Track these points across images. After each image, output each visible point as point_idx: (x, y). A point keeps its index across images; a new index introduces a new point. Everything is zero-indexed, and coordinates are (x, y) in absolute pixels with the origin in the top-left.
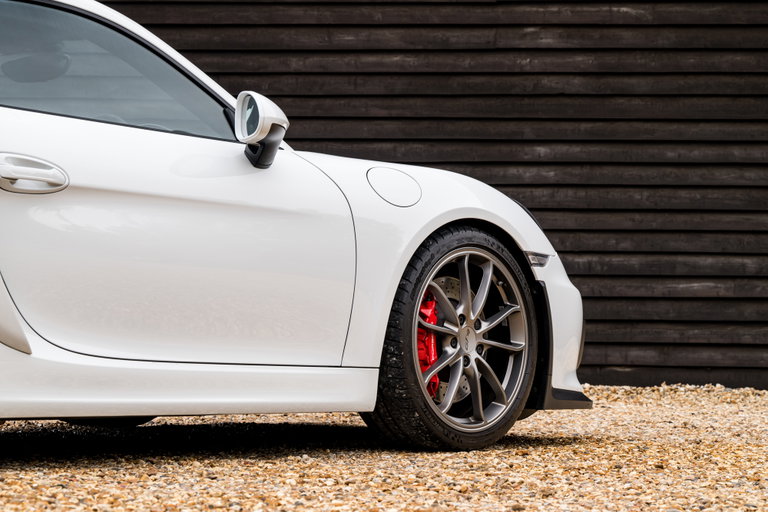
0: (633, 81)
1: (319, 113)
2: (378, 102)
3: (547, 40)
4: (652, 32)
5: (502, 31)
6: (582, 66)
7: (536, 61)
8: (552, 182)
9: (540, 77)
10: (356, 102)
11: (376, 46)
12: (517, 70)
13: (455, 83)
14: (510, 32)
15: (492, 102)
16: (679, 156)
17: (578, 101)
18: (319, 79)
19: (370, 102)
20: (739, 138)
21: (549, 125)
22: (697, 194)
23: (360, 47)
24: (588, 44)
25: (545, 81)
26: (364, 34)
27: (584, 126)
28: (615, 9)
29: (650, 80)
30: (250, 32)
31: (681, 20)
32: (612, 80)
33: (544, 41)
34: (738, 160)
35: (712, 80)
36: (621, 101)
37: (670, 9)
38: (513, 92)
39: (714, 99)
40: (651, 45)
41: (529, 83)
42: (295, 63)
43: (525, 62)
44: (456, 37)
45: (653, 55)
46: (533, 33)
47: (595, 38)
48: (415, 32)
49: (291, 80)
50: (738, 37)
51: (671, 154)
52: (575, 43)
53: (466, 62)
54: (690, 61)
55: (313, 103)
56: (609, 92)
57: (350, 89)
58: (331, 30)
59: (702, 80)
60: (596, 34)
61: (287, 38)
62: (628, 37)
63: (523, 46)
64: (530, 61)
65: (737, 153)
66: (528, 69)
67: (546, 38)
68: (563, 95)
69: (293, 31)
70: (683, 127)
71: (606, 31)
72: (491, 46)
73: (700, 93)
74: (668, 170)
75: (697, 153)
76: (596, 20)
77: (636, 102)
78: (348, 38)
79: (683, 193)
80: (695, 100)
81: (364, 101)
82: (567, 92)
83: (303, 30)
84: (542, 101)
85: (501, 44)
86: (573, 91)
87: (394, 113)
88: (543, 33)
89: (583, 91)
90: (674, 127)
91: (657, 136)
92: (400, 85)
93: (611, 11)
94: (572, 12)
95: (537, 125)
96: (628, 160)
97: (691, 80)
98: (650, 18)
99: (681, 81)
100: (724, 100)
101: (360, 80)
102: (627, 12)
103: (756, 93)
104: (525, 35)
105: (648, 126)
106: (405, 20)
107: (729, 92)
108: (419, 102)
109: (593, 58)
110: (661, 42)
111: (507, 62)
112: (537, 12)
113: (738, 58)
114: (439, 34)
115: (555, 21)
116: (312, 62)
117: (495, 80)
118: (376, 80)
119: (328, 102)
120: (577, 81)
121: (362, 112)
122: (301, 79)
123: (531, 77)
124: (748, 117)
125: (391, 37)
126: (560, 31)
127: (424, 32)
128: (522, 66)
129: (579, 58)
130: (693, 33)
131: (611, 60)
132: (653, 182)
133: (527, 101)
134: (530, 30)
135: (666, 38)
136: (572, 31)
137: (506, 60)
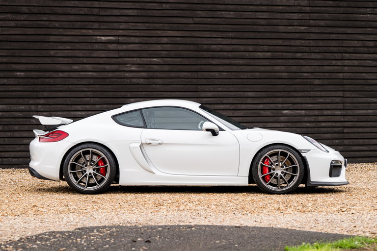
0: (157, 80)
1: (68, 89)
2: (86, 86)
3: (133, 68)
4: (162, 66)
5: (120, 65)
6: (144, 76)
10: (79, 86)
11: (84, 70)
12: (125, 77)
13: (108, 81)
14: (123, 66)
15: (118, 86)
17: (143, 86)
18: (68, 80)
19: (83, 86)
21: (135, 93)
23: (80, 70)
24: (145, 69)
25: (133, 80)
26: (81, 66)
28: (152, 59)
29: (162, 80)
30: (47, 65)
31: (170, 63)
32: (151, 80)
35: (178, 80)
36: (154, 86)
37: (167, 60)
38: (124, 83)
39: (179, 85)
40: (162, 70)
41: (128, 81)
42: (61, 75)
43: (127, 74)
44: (108, 67)
45: (162, 73)
47: (147, 68)
48: (95, 66)
49: (59, 80)
50: (185, 68)
52: (141, 69)
53: (111, 74)
54: (173, 74)
55: (66, 86)
56: (151, 83)
57: (77, 83)
58: (71, 65)
59: (176, 80)
60: (147, 66)
61: (58, 67)
62: (156, 68)
63: (127, 70)
64: (129, 74)
66: (128, 77)
68: (138, 84)
69: (60, 65)
70: (171, 93)
71: (149, 66)
72: (118, 70)
73: (176, 83)
76: (147, 63)
77: (158, 86)
78: (76, 67)
80: (174, 86)
81: (81, 86)
83: (62, 65)
84: (132, 86)
85: (121, 69)
86: (141, 83)
87: (90, 89)
88: (132, 66)
89: (144, 83)
90: (169, 93)
92: (92, 81)
94: (140, 60)
95: (131, 93)
97: (173, 80)
98: (162, 62)
99: (170, 80)
100: (182, 85)
101: (80, 80)
102: (155, 60)
103: (191, 83)
104: (127, 67)
105: (162, 93)
106: (93, 62)
107: (183, 83)
108: (97, 86)
109: (146, 73)
110: (165, 69)
112: (130, 60)
113: (185, 74)
114: (103, 66)
115: (136, 63)
116: (66, 74)
117: (119, 80)
118: (85, 79)
119: (70, 86)
120: (142, 80)
121: (81, 89)
122: (62, 79)
123: (129, 79)
124: (189, 90)
125: (89, 67)
126: (137, 65)
127: (98, 66)
128: (127, 76)
129: (142, 73)
130: (173, 66)
131: (151, 74)
133: (128, 86)
134: (129, 65)
135: (166, 68)
136: (140, 66)
137: (122, 74)
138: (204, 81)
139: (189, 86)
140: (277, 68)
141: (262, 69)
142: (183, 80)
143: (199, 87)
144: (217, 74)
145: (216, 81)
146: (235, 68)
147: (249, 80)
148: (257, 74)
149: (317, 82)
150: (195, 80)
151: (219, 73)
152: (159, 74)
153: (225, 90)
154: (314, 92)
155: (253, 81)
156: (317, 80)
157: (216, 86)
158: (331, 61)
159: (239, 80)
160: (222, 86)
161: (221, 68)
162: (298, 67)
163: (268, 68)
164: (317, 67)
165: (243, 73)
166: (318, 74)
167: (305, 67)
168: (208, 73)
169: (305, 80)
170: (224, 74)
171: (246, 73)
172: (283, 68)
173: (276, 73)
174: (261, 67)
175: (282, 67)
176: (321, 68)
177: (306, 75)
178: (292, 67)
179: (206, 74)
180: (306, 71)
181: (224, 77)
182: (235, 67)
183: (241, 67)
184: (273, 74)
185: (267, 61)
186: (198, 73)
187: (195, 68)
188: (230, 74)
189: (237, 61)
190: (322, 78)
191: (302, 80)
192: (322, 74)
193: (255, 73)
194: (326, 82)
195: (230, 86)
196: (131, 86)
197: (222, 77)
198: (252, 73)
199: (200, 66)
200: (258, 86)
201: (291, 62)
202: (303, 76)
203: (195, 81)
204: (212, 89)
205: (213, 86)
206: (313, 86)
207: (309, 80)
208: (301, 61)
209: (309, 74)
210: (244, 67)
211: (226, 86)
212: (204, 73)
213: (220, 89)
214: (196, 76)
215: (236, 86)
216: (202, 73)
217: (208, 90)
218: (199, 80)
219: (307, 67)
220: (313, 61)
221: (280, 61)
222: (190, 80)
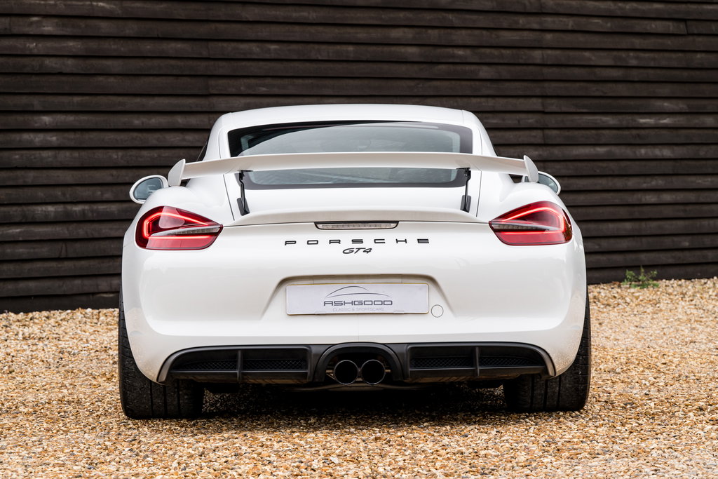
0: (109, 62)
3: (48, 28)
4: (121, 23)
5: (14, 19)
6: (74, 50)
7: (40, 45)
8: (55, 145)
9: (44, 59)
12: (28, 53)
14: (21, 21)
15: (9, 79)
16: (143, 123)
17: (71, 79)
20: (182, 109)
21: (50, 99)
22: (155, 154)
24: (77, 32)
25: (47, 61)
27: (76, 99)
28: (95, 4)
29: (121, 62)
32: (95, 62)
33: (46, 28)
34: (182, 127)
35: (163, 63)
36: (101, 78)
37: (133, 5)
38: (25, 71)
39: (164, 78)
40: (122, 34)
41: (35, 62)
43: (32, 45)
45: (122, 42)
46: (37, 22)
47: (82, 27)
50: (178, 29)
51: (137, 121)
52: (68, 31)
54: (147, 47)
56: (93, 72)
59: (156, 62)
60: (82, 23)
62: (105, 27)
63: (32, 33)
64: (36, 45)
65: (180, 120)
66: (35, 52)
67: (48, 26)
68: (61, 74)
70: (144, 100)
71: (90, 22)
72: (8, 33)
73: (155, 73)
74: (135, 135)
75: (154, 121)
77: (112, 79)
79: (145, 153)
80: (151, 79)
82: (64, 72)
85: (15, 30)
86: (68, 70)
88: (45, 22)
89: (75, 71)
90: (138, 100)
91: (127, 108)
93: (92, 5)
94: (65, 5)
95: (42, 98)
96: (108, 128)
97: (149, 63)
98: (120, 12)
99: (142, 63)
100: (171, 78)
102: (103, 7)
103: (192, 73)
104: (32, 23)
105: (121, 99)
107: (174, 72)
109: (80, 43)
110: (128, 32)
111: (19, 45)
112: (40, 4)
113: (179, 45)
115: (54, 12)
117: (11, 61)
120: (70, 62)
123: (37, 59)
124: (189, 92)
126: (56, 20)
128: (30, 49)
129: (71, 43)
130: (149, 25)
131: (93, 45)
132: (125, 145)
133: (34, 78)
134: (35, 19)
135: (131, 28)
136: (65, 21)
137: (18, 44)
138: (224, 68)
139: (188, 80)
140: (396, 34)
141: (362, 34)
142: (173, 62)
143: (212, 82)
144: (255, 48)
145: (254, 68)
146: (298, 33)
147: (331, 65)
148: (351, 48)
149: (485, 72)
150: (203, 64)
151: (260, 44)
152: (112, 47)
153: (276, 91)
154: (478, 100)
155: (339, 68)
156: (485, 68)
157: (253, 81)
158: (515, 18)
159: (308, 65)
160: (268, 81)
161: (264, 31)
162: (442, 31)
163: (376, 34)
164: (484, 32)
165: (316, 47)
166: (488, 51)
167: (459, 32)
168: (233, 45)
169: (459, 68)
170: (273, 47)
171: (323, 47)
172: (408, 34)
173: (393, 49)
174: (359, 30)
175: (406, 30)
176: (494, 34)
177: (460, 52)
178: (430, 31)
179: (229, 47)
180: (460, 43)
181: (273, 56)
182: (297, 28)
183: (313, 29)
184: (386, 49)
185: (372, 14)
186: (211, 44)
187: (203, 30)
188: (285, 47)
189: (302, 14)
190: (496, 61)
191: (452, 67)
192: (496, 52)
193: (344, 48)
194: (504, 72)
195: (286, 81)
196: (44, 79)
197: (267, 56)
198: (338, 47)
199: (213, 26)
200: (351, 82)
201: (428, 17)
202: (453, 56)
203: (202, 66)
204: (243, 89)
205: (246, 81)
206: (477, 83)
207: (468, 68)
208: (450, 16)
209: (468, 52)
210: (320, 29)
211: (278, 82)
212: (225, 44)
213: (263, 90)
214: (205, 54)
215: (300, 81)
216: (220, 44)
217: (233, 91)
218: (212, 63)
219: (464, 32)
220: (474, 17)
221: (402, 14)
222: (190, 63)
